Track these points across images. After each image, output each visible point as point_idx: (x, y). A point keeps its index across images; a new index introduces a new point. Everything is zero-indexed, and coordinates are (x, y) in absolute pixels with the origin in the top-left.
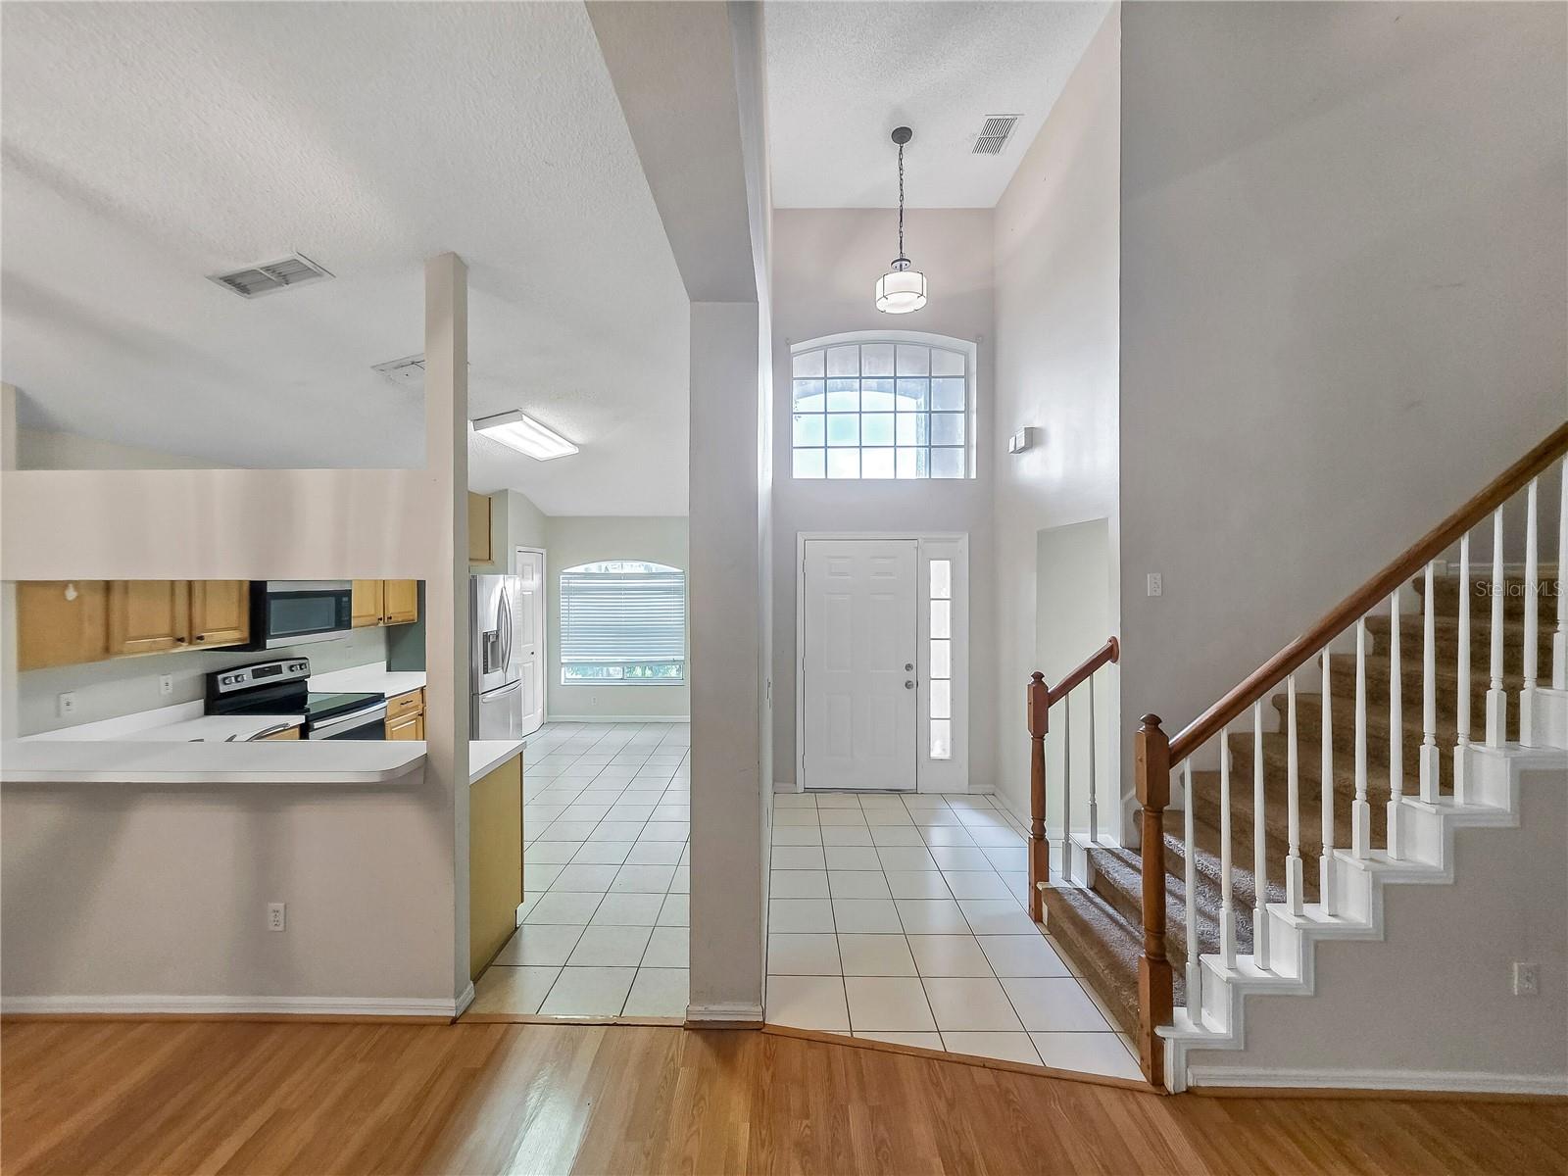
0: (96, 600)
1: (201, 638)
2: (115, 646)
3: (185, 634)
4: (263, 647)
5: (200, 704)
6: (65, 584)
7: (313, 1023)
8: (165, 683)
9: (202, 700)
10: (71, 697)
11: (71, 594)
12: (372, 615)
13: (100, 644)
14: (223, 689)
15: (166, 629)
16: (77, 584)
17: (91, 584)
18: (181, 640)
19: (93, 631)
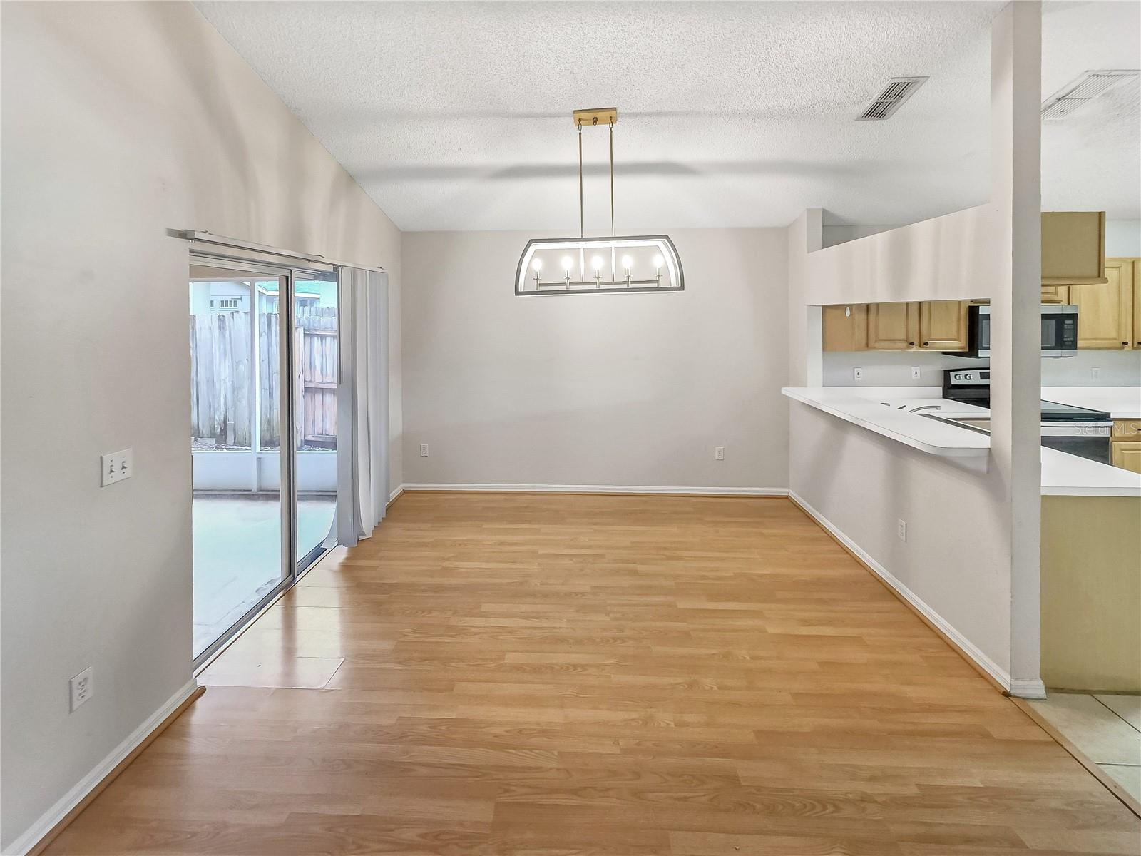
0: (861, 317)
1: (927, 344)
2: (871, 344)
3: (916, 341)
4: (976, 355)
5: (940, 389)
6: (843, 307)
7: (916, 616)
8: (914, 372)
9: (941, 388)
10: (860, 370)
11: (848, 313)
12: (1115, 339)
13: (864, 342)
14: (954, 382)
15: (904, 337)
16: (851, 306)
17: (859, 306)
18: (912, 344)
19: (860, 335)
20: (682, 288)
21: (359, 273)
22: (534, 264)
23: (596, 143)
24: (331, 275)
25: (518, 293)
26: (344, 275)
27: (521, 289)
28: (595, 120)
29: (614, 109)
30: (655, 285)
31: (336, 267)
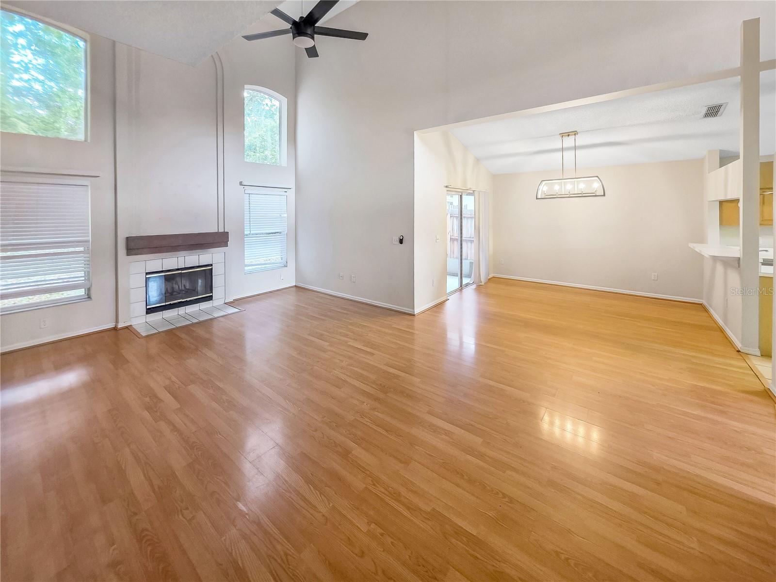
20: (604, 195)
21: (481, 193)
22: (544, 189)
23: (569, 142)
24: (472, 194)
25: (537, 199)
26: (476, 194)
27: (539, 197)
28: (569, 135)
29: (576, 131)
30: (594, 194)
31: (474, 191)
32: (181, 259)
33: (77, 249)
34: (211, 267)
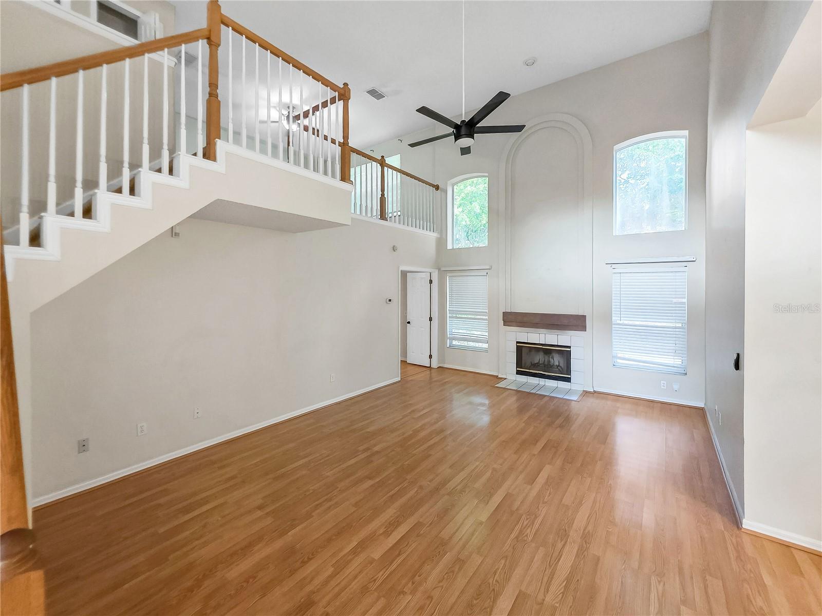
32: (542, 336)
33: (484, 317)
34: (569, 350)
